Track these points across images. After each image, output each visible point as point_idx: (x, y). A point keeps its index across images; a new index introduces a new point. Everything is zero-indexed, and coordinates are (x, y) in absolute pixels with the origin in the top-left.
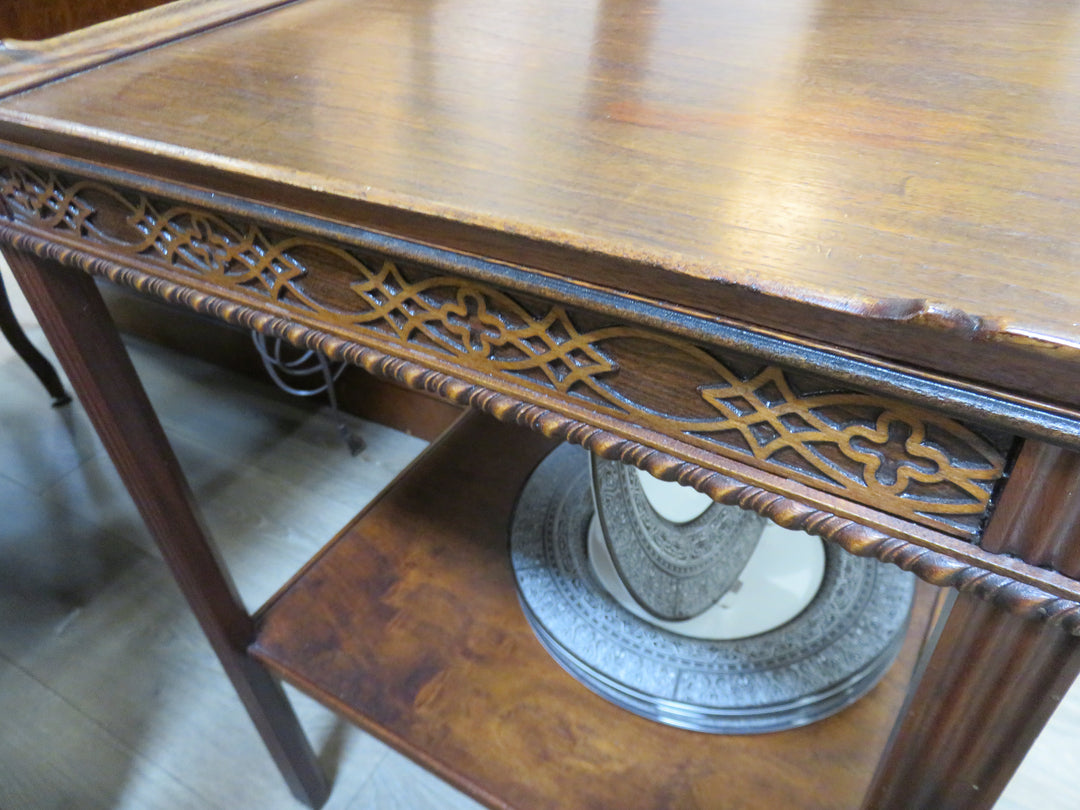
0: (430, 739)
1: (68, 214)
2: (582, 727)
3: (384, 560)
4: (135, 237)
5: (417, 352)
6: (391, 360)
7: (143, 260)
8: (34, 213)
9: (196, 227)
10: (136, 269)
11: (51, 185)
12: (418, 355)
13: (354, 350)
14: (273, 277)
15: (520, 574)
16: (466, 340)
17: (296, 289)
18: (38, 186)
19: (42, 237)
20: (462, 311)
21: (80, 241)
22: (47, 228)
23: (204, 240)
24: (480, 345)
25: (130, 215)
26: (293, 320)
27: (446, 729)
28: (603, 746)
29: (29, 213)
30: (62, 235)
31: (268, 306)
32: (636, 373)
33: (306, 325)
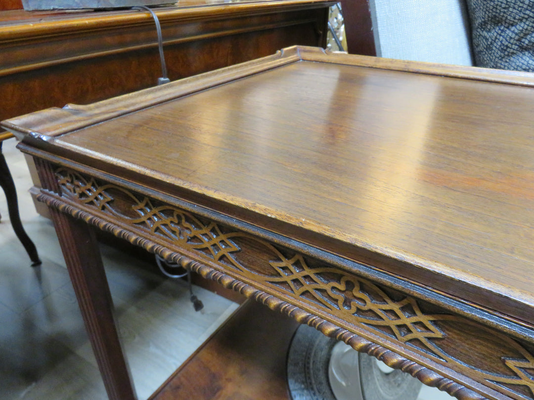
1: (97, 198)
3: (214, 375)
4: (135, 215)
5: (305, 303)
6: (287, 305)
7: (136, 228)
8: (76, 194)
9: (175, 217)
10: (131, 231)
11: (91, 183)
12: (306, 305)
13: (263, 295)
14: (218, 249)
15: (293, 393)
16: (340, 303)
17: (232, 258)
18: (82, 182)
19: (76, 207)
20: (342, 287)
21: (99, 212)
22: (81, 203)
23: (179, 224)
24: (350, 307)
25: (135, 205)
26: (226, 273)
29: (72, 194)
30: (89, 208)
31: (210, 263)
32: (457, 341)
33: (233, 277)
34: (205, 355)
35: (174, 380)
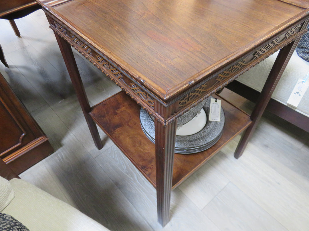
0: (115, 137)
1: (63, 30)
2: (143, 143)
3: (119, 103)
4: (72, 38)
7: (72, 41)
9: (79, 40)
14: (88, 51)
15: (141, 112)
21: (65, 35)
22: (60, 31)
23: (80, 42)
25: (71, 34)
27: (119, 137)
28: (146, 147)
29: (58, 28)
30: (63, 33)
31: (87, 55)
34: (118, 97)
35: (105, 102)
